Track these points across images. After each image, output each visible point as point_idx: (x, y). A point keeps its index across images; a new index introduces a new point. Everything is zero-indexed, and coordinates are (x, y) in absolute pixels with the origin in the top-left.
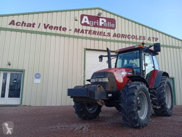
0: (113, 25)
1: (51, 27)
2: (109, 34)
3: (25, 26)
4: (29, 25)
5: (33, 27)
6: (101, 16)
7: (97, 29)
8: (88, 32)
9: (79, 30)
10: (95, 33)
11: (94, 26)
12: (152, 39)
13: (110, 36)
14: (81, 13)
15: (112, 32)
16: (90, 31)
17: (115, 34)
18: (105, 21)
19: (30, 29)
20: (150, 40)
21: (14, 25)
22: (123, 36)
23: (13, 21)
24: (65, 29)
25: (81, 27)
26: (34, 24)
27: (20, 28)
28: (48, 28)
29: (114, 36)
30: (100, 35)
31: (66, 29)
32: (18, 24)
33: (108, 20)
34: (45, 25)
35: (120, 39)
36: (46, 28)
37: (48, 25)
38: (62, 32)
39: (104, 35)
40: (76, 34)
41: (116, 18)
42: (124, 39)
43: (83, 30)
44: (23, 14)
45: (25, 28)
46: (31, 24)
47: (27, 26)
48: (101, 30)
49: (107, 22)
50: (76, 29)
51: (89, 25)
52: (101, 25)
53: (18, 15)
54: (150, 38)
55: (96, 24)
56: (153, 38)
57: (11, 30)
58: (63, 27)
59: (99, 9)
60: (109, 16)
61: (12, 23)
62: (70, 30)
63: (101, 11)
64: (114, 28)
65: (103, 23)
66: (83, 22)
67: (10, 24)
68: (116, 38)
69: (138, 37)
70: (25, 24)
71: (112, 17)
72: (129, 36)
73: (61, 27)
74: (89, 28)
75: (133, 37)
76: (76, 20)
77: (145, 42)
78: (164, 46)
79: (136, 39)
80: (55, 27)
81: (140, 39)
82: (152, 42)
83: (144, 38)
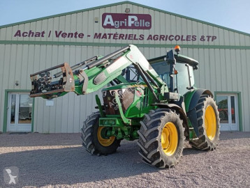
0: (147, 24)
1: (64, 35)
2: (142, 37)
3: (32, 36)
4: (38, 35)
5: (43, 36)
6: (131, 13)
7: (124, 32)
8: (112, 36)
9: (100, 34)
10: (121, 36)
11: (120, 27)
12: (206, 39)
13: (143, 39)
14: (103, 11)
15: (146, 33)
16: (115, 35)
17: (151, 36)
19: (38, 39)
20: (204, 40)
21: (20, 36)
22: (162, 37)
23: (19, 31)
24: (81, 35)
25: (103, 31)
26: (43, 33)
27: (26, 39)
28: (60, 36)
29: (148, 39)
30: (129, 39)
31: (83, 35)
32: (25, 34)
34: (56, 32)
35: (158, 42)
36: (57, 36)
37: (61, 32)
38: (79, 40)
39: (135, 39)
40: (97, 40)
41: (151, 13)
42: (163, 42)
43: (105, 34)
44: (30, 22)
45: (32, 39)
46: (39, 33)
47: (36, 36)
48: (129, 32)
49: (139, 21)
50: (96, 34)
51: (113, 27)
53: (24, 23)
54: (203, 37)
55: (123, 24)
56: (209, 37)
57: (17, 43)
58: (79, 33)
60: (142, 11)
61: (18, 33)
62: (89, 36)
63: (130, 6)
64: (149, 28)
65: (133, 22)
66: (105, 24)
67: (15, 36)
68: (152, 42)
69: (185, 38)
70: (33, 33)
71: (146, 12)
72: (170, 36)
73: (76, 33)
74: (113, 31)
75: (177, 38)
76: (96, 22)
77: (195, 43)
78: (225, 47)
79: (182, 40)
80: (69, 34)
81: (187, 40)
82: (206, 43)
83: (194, 38)
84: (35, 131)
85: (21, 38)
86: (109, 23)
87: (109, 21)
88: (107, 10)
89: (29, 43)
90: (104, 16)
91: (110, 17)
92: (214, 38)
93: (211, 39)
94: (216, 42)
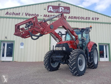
0: (68, 11)
2: (66, 17)
3: (14, 15)
4: (17, 14)
5: (19, 15)
6: (61, 6)
9: (47, 15)
11: (56, 12)
12: (94, 19)
14: (48, 4)
17: (70, 17)
18: (63, 8)
19: (17, 16)
20: (93, 19)
21: (8, 14)
22: (75, 17)
23: (8, 12)
25: (48, 14)
26: (20, 13)
27: (11, 16)
28: (28, 15)
29: (69, 18)
31: (38, 15)
32: (11, 14)
33: (65, 8)
34: (26, 13)
35: (73, 20)
36: (26, 15)
37: (28, 13)
41: (70, 6)
42: (75, 20)
43: (49, 15)
44: (13, 8)
45: (14, 16)
46: (18, 14)
47: (16, 15)
49: (64, 10)
50: (45, 15)
51: (53, 12)
52: (60, 11)
53: (10, 8)
54: (93, 18)
55: (57, 11)
56: (96, 18)
57: (7, 18)
58: (36, 14)
59: (59, 1)
61: (7, 13)
62: (41, 16)
63: (60, 3)
64: (69, 13)
65: (62, 10)
66: (49, 10)
67: (6, 14)
69: (85, 18)
70: (15, 13)
71: (68, 6)
72: (79, 17)
74: (52, 14)
75: (82, 18)
76: (45, 9)
77: (90, 21)
78: (103, 23)
79: (84, 19)
80: (32, 14)
81: (86, 19)
82: (94, 21)
83: (89, 18)
84: (14, 61)
85: (8, 16)
86: (51, 10)
87: (51, 9)
88: (50, 4)
89: (12, 18)
90: (48, 7)
91: (51, 7)
92: (98, 19)
93: (96, 19)
94: (99, 21)
